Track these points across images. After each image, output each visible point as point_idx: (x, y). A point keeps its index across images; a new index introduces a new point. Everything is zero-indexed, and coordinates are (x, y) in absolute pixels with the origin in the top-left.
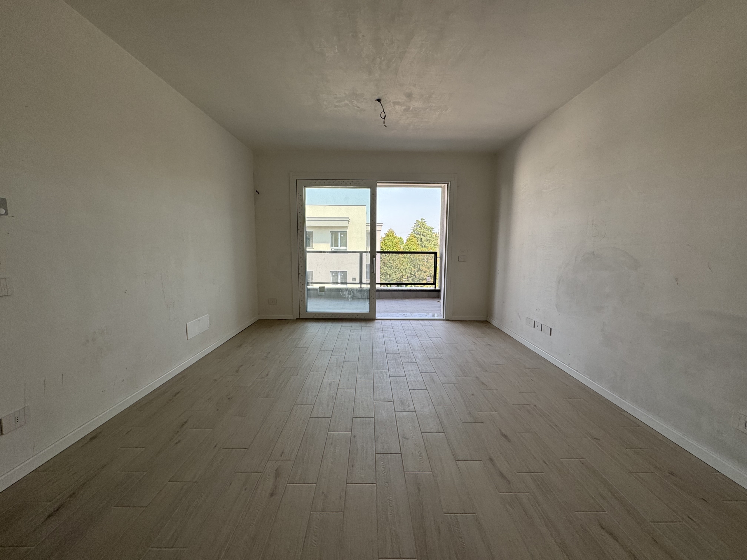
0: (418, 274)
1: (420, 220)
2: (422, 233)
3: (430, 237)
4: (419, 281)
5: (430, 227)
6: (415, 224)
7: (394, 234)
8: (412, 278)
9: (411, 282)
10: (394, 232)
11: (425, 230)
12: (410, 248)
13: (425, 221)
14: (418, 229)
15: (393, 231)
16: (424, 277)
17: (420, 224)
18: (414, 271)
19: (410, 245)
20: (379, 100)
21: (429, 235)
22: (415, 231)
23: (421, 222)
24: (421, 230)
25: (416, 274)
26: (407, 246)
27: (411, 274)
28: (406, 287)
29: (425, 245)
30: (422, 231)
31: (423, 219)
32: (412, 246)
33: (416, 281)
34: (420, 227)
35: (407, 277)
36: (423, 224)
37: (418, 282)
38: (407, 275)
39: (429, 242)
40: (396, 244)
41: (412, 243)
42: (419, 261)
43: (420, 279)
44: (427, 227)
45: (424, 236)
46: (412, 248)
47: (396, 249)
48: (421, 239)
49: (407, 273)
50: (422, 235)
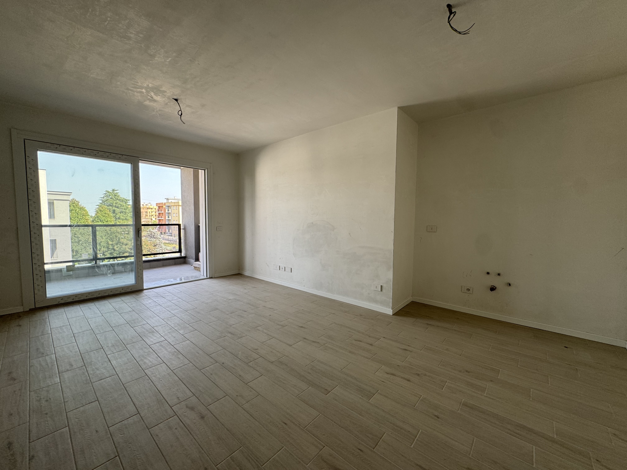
0: (117, 247)
1: (110, 190)
2: (114, 205)
3: (125, 209)
4: (119, 254)
5: (124, 198)
6: (104, 195)
7: (78, 204)
8: (109, 252)
9: (109, 256)
10: (79, 203)
11: (118, 201)
12: (101, 220)
13: (117, 192)
14: (109, 200)
15: (77, 201)
16: (126, 249)
17: (111, 194)
18: (111, 244)
19: (102, 217)
20: (176, 100)
21: (123, 207)
22: (105, 202)
23: (112, 193)
24: (113, 201)
25: (115, 247)
26: (98, 217)
27: (108, 248)
28: (102, 262)
29: (120, 217)
30: (115, 202)
31: (115, 190)
32: (104, 218)
33: (116, 255)
34: (111, 198)
35: (103, 251)
36: (115, 196)
37: (118, 256)
38: (102, 249)
39: (125, 214)
40: (83, 215)
41: (104, 214)
42: (118, 234)
43: (120, 252)
44: (121, 199)
45: (118, 208)
46: (104, 220)
47: (83, 221)
48: (113, 211)
49: (102, 247)
50: (115, 206)
